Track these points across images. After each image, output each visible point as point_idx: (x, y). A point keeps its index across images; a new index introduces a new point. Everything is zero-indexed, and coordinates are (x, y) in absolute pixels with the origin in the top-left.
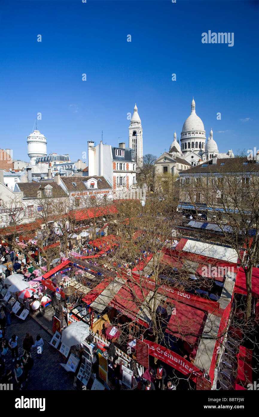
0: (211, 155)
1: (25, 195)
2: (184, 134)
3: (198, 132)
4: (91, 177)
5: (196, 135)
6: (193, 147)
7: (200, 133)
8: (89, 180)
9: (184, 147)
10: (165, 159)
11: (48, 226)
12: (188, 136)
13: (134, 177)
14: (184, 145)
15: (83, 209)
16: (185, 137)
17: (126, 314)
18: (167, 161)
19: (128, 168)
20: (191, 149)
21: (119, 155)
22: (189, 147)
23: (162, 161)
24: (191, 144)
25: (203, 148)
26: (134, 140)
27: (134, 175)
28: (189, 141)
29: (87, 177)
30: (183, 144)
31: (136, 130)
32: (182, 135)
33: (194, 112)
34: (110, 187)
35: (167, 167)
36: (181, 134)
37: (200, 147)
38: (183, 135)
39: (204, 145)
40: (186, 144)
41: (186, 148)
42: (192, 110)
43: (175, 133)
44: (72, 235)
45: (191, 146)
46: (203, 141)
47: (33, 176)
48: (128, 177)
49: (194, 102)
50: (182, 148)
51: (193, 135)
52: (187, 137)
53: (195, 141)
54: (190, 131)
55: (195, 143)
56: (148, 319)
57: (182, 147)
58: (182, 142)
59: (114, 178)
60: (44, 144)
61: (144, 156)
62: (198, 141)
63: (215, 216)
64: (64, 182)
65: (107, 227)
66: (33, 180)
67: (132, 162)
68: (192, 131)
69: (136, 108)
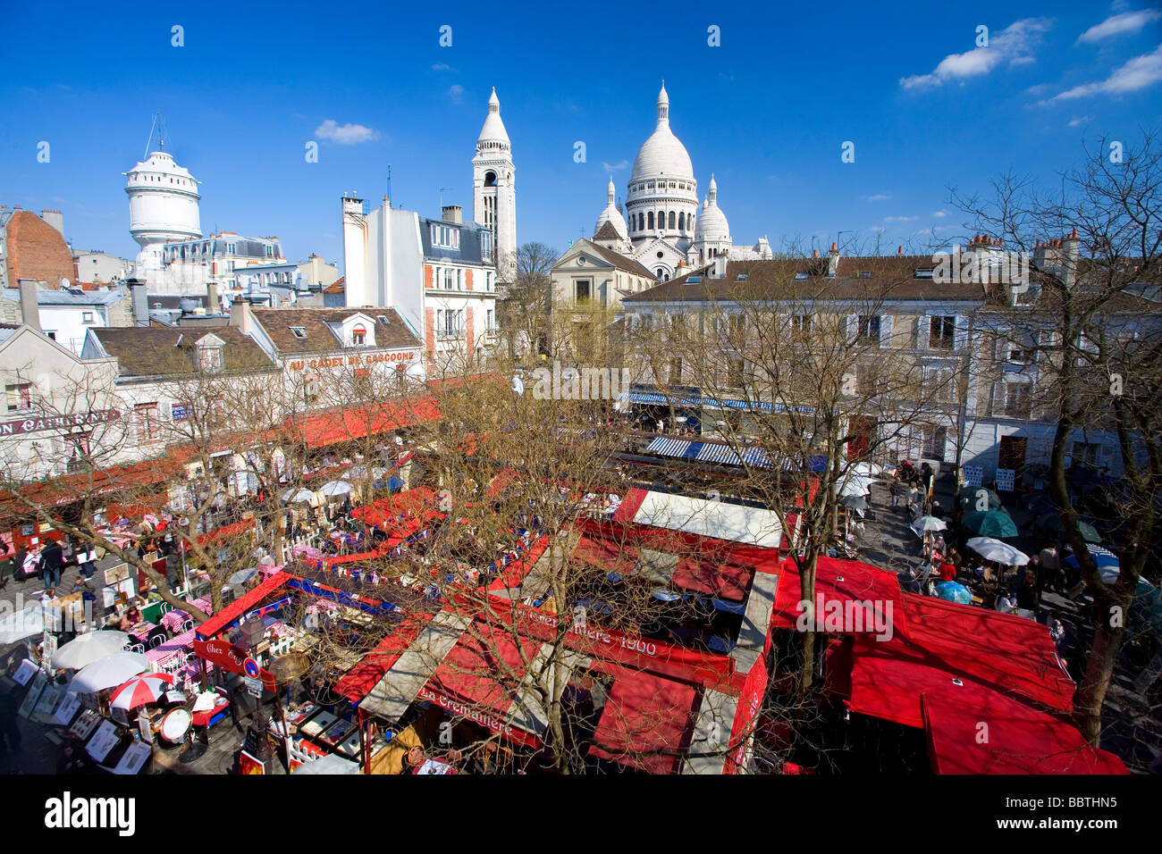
0: (710, 250)
1: (124, 369)
2: (637, 186)
3: (677, 185)
4: (354, 310)
5: (670, 190)
6: (661, 226)
7: (682, 187)
8: (349, 319)
9: (638, 224)
10: (583, 259)
11: (210, 467)
12: (647, 193)
13: (489, 311)
14: (637, 218)
15: (330, 411)
16: (638, 196)
17: (475, 717)
18: (587, 264)
19: (470, 282)
20: (657, 232)
21: (442, 243)
22: (651, 226)
23: (573, 264)
24: (656, 216)
25: (688, 230)
26: (490, 198)
27: (491, 304)
28: (651, 208)
29: (343, 308)
30: (634, 216)
31: (497, 169)
32: (632, 188)
33: (664, 124)
34: (414, 341)
35: (587, 283)
36: (629, 186)
37: (681, 227)
38: (635, 190)
39: (693, 220)
40: (641, 215)
41: (642, 228)
42: (661, 119)
43: (611, 183)
44: (296, 493)
45: (656, 223)
46: (691, 209)
47: (151, 306)
48: (470, 311)
49: (664, 97)
50: (632, 229)
51: (663, 190)
52: (646, 197)
53: (667, 208)
54: (654, 180)
55: (667, 215)
56: (539, 726)
57: (632, 225)
58: (630, 212)
59: (429, 312)
60: (191, 199)
61: (518, 250)
62: (677, 208)
63: (723, 423)
64: (265, 325)
65: (409, 462)
66: (154, 317)
67: (483, 265)
68: (659, 180)
69: (494, 100)
